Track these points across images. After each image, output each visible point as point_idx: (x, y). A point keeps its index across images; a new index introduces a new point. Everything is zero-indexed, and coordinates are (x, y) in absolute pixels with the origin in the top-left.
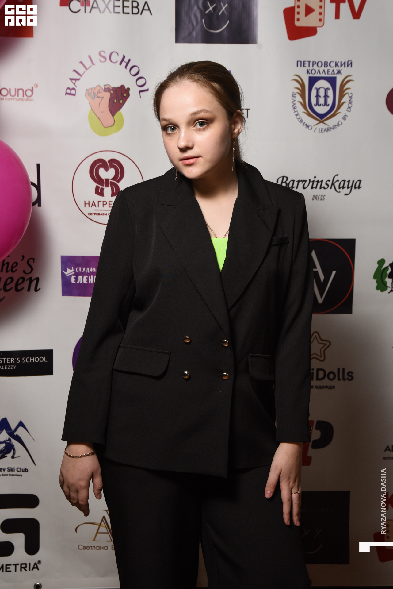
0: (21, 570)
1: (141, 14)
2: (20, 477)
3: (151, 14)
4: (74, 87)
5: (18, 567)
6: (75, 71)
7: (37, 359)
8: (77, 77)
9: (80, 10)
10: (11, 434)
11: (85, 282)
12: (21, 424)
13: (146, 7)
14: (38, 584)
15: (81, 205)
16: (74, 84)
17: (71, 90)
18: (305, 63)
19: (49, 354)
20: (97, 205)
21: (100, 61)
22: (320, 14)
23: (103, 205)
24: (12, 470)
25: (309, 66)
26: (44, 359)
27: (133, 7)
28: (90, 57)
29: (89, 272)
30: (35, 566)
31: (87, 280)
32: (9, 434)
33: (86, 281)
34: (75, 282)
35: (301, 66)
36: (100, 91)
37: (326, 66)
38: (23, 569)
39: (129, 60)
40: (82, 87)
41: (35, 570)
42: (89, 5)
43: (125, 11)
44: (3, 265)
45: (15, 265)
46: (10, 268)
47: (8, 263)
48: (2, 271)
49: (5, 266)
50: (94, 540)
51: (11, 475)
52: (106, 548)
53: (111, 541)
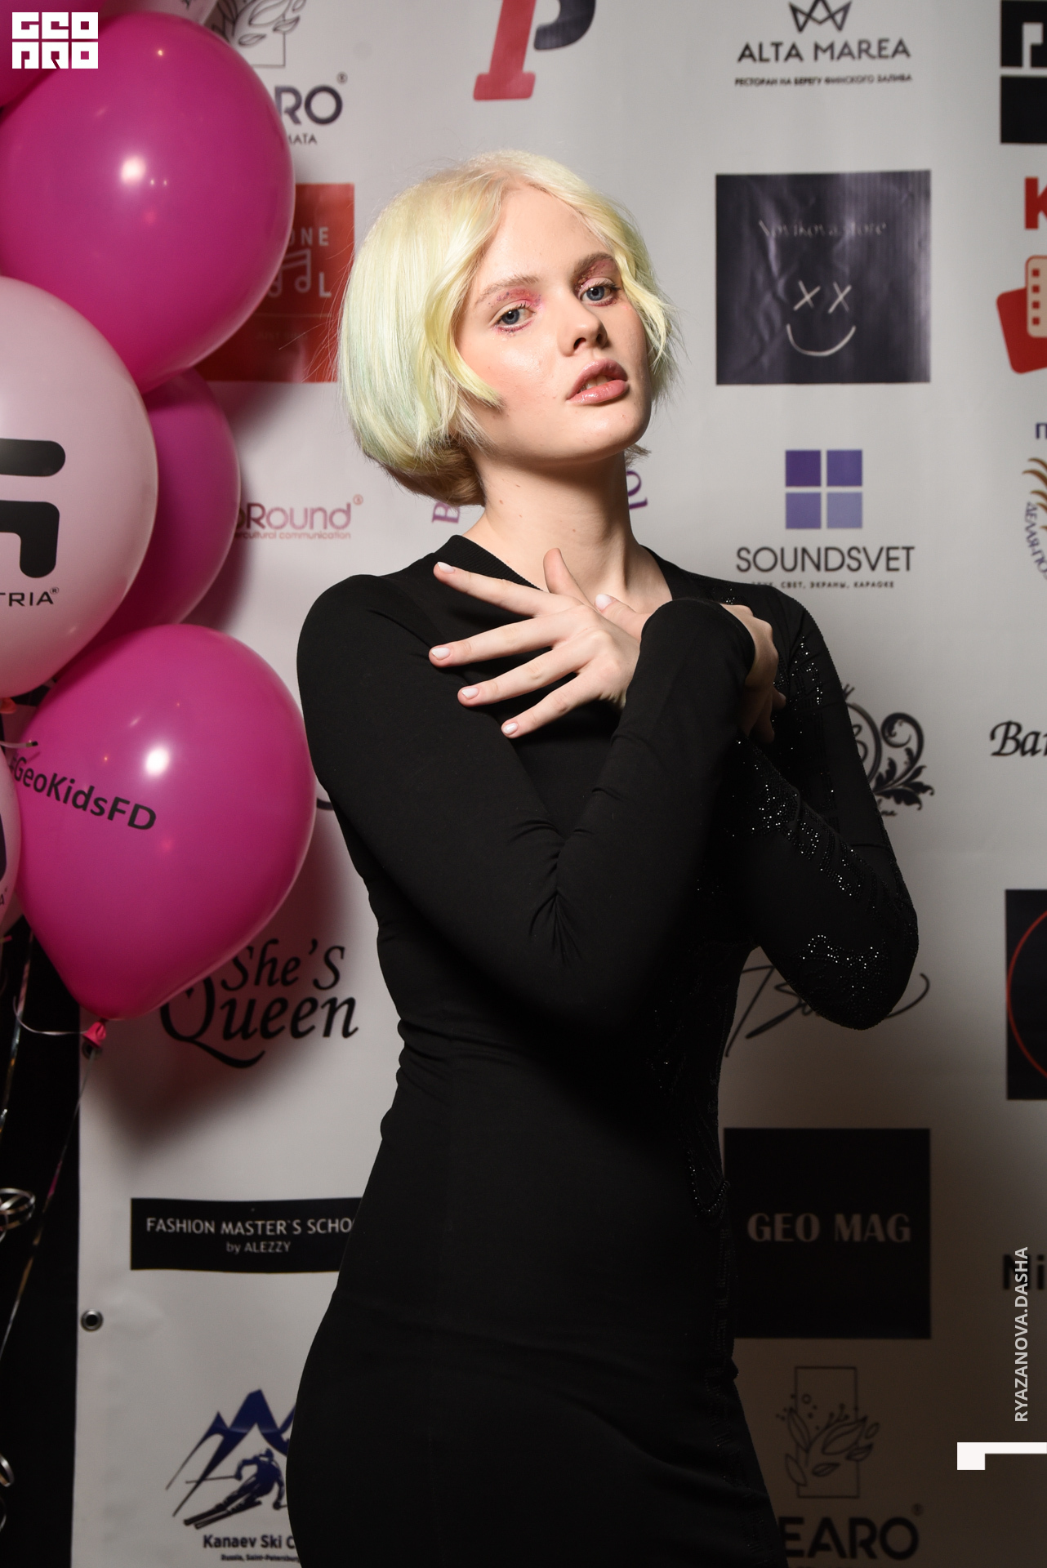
7: (346, 1225)
10: (274, 1436)
17: (446, 509)
32: (264, 1435)
44: (262, 965)
45: (292, 964)
46: (278, 974)
47: (274, 961)
48: (257, 982)
49: (268, 968)
51: (271, 1558)
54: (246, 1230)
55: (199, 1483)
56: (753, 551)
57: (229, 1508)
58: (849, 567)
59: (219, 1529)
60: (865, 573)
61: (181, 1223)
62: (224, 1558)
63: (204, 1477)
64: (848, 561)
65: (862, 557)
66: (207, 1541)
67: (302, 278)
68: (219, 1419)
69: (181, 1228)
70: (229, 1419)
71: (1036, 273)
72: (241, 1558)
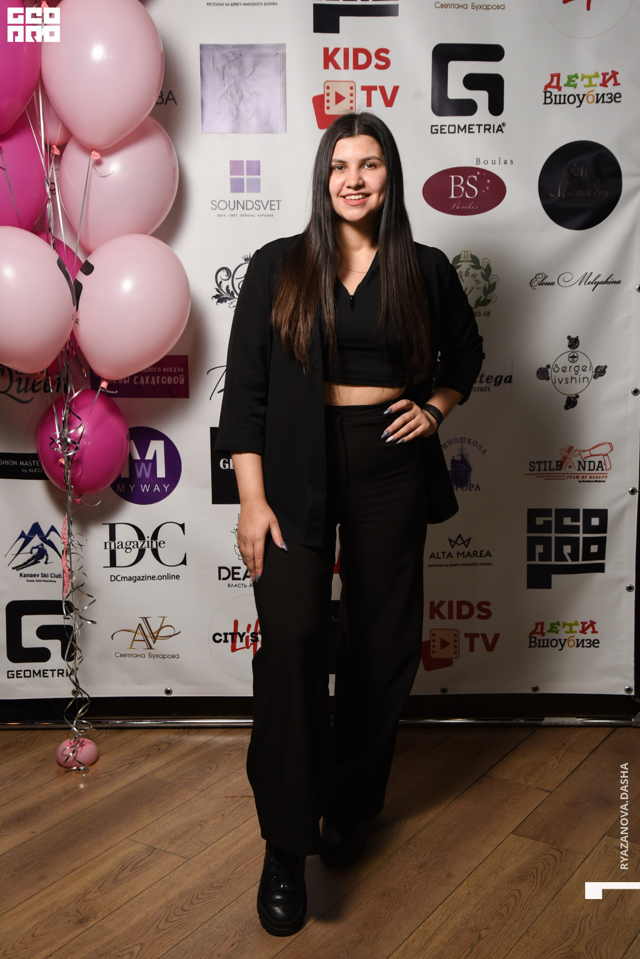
0: (58, 676)
1: (166, 104)
2: (54, 583)
3: (176, 104)
5: (56, 673)
10: (44, 539)
12: (53, 529)
13: (171, 97)
22: (351, 102)
24: (45, 576)
32: (40, 538)
38: (60, 675)
50: (131, 648)
51: (45, 581)
52: (143, 656)
53: (148, 649)
54: (29, 464)
55: (17, 555)
56: (217, 202)
57: (29, 564)
58: (255, 208)
59: (25, 571)
60: (262, 210)
61: (4, 461)
62: (27, 581)
63: (19, 553)
64: (255, 206)
65: (260, 204)
66: (21, 575)
68: (23, 532)
69: (5, 463)
70: (27, 533)
71: (328, 88)
72: (34, 581)
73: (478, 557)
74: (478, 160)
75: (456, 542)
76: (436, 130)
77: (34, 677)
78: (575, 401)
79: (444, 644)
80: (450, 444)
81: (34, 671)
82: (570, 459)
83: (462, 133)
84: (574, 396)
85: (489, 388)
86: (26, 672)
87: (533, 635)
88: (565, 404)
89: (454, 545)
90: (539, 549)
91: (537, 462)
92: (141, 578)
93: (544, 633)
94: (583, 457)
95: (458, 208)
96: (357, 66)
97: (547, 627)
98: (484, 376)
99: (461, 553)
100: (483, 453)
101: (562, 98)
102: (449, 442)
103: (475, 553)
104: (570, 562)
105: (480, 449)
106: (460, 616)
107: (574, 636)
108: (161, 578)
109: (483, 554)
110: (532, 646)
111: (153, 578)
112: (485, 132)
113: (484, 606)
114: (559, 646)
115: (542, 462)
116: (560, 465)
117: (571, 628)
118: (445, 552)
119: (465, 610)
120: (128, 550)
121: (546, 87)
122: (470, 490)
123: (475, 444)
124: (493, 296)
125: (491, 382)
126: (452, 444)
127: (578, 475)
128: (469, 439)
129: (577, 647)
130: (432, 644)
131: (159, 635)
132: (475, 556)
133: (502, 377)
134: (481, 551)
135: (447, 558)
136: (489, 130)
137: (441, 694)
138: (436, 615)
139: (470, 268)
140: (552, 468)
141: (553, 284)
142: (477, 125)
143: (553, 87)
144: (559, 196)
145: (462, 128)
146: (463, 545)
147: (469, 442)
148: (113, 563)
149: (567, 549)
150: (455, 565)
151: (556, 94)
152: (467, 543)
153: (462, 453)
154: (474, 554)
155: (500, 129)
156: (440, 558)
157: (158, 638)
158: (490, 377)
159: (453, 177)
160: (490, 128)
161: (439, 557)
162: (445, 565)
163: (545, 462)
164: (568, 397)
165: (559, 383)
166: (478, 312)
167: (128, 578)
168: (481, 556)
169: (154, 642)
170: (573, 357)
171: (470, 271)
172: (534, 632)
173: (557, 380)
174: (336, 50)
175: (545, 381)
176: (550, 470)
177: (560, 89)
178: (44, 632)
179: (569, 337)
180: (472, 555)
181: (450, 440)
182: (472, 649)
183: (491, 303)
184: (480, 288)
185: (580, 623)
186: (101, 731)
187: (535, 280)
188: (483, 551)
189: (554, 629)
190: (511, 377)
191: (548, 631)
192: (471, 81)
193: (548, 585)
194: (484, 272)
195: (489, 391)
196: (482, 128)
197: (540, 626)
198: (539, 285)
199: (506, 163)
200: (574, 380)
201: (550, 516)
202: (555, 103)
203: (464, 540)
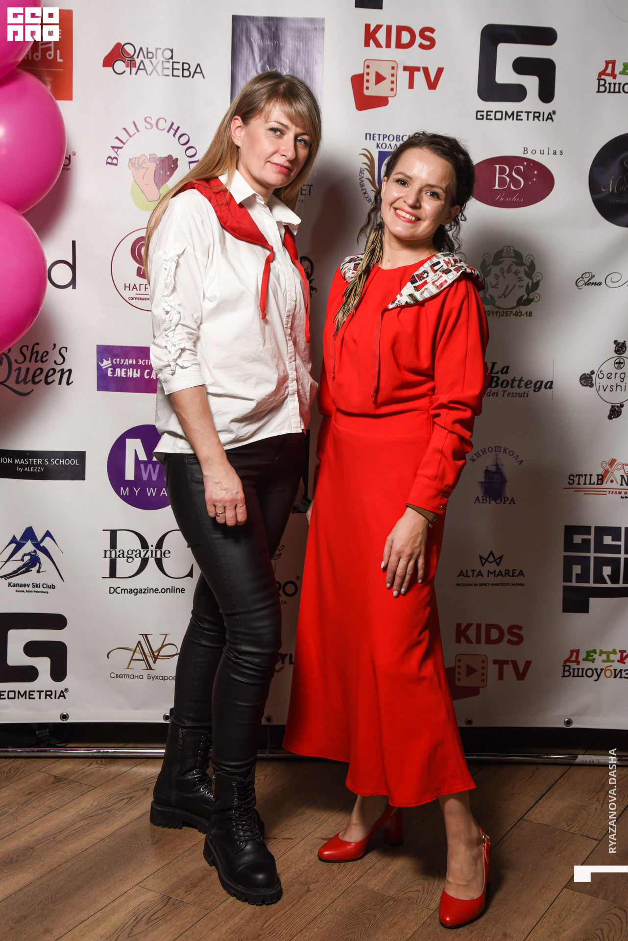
0: (46, 698)
1: (193, 77)
3: (204, 78)
4: (117, 156)
5: (43, 694)
6: (117, 138)
7: (67, 462)
8: (120, 144)
9: (124, 72)
10: (37, 545)
11: (123, 375)
12: (48, 534)
13: (198, 70)
14: (65, 714)
15: (121, 288)
16: (116, 153)
17: (112, 160)
18: (375, 136)
19: (81, 456)
20: (138, 289)
21: (146, 128)
22: (392, 82)
23: (146, 288)
24: (37, 586)
25: (379, 140)
26: (76, 462)
27: (183, 69)
28: (134, 123)
29: (128, 364)
30: (62, 694)
31: (125, 373)
32: (33, 544)
33: (125, 375)
34: (112, 376)
35: (370, 139)
36: (145, 161)
37: (398, 140)
38: (48, 697)
39: (178, 128)
40: (124, 156)
41: (62, 698)
42: (135, 67)
43: (174, 74)
44: (32, 354)
45: (45, 354)
46: (39, 358)
47: (37, 352)
48: (30, 361)
49: (35, 355)
50: (128, 668)
51: (36, 592)
52: (141, 677)
53: (148, 669)
54: (25, 462)
55: (6, 562)
57: (19, 572)
59: (14, 580)
62: (16, 591)
63: (8, 560)
66: (9, 585)
67: (50, 52)
68: (14, 537)
70: (18, 538)
71: (368, 67)
72: (23, 591)
73: (510, 576)
74: (526, 149)
75: (487, 560)
76: (481, 116)
77: (18, 698)
78: (619, 410)
79: (471, 671)
80: (484, 453)
81: (19, 692)
82: (612, 473)
83: (509, 120)
84: (619, 405)
85: (528, 394)
86: (10, 693)
87: (568, 664)
88: (608, 413)
89: (485, 562)
90: (577, 569)
91: (577, 475)
92: (143, 591)
93: (579, 661)
94: (626, 471)
95: (502, 199)
96: (399, 45)
97: (582, 655)
98: (523, 381)
99: (492, 572)
100: (520, 464)
101: (617, 86)
102: (483, 450)
103: (507, 572)
104: (609, 585)
105: (516, 459)
106: (489, 641)
107: (611, 666)
108: (164, 591)
109: (515, 573)
110: (565, 675)
111: (156, 591)
112: (534, 120)
113: (515, 631)
114: (595, 676)
115: (582, 475)
116: (601, 479)
117: (608, 657)
118: (475, 570)
119: (495, 634)
120: (130, 560)
121: (600, 74)
122: (504, 503)
123: (511, 453)
124: (536, 295)
125: (531, 387)
126: (486, 453)
127: (620, 491)
128: (505, 448)
129: (614, 677)
130: (457, 670)
131: (160, 655)
132: (506, 575)
133: (542, 382)
134: (513, 570)
135: (476, 577)
136: (538, 117)
137: (466, 726)
138: (462, 638)
139: (512, 264)
140: (592, 482)
141: (600, 284)
142: (525, 112)
143: (608, 75)
144: (611, 190)
145: (510, 115)
146: (495, 562)
147: (505, 451)
148: (113, 574)
149: (607, 571)
150: (486, 585)
151: (610, 82)
152: (498, 560)
153: (496, 463)
154: (506, 574)
155: (550, 117)
156: (469, 577)
157: (159, 657)
158: (529, 382)
159: (497, 166)
160: (539, 116)
161: (468, 575)
162: (475, 585)
163: (586, 475)
164: (613, 407)
165: (603, 391)
166: (520, 312)
167: (129, 590)
168: (513, 576)
169: (154, 662)
170: (620, 363)
171: (512, 268)
172: (568, 660)
173: (601, 388)
174: (379, 27)
175: (588, 387)
176: (590, 484)
177: (614, 77)
178: (32, 649)
179: (615, 342)
180: (504, 574)
181: (484, 449)
182: (501, 677)
183: (533, 302)
184: (522, 286)
185: (618, 652)
186: (91, 760)
187: (581, 279)
188: (516, 570)
189: (590, 658)
190: (552, 382)
191: (584, 660)
192: (522, 66)
193: (585, 609)
194: (527, 269)
195: (527, 396)
196: (531, 115)
197: (575, 654)
198: (585, 285)
199: (555, 153)
200: (619, 387)
201: (590, 534)
202: (609, 92)
203: (496, 558)
